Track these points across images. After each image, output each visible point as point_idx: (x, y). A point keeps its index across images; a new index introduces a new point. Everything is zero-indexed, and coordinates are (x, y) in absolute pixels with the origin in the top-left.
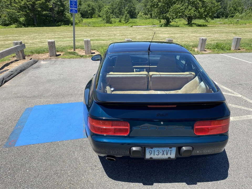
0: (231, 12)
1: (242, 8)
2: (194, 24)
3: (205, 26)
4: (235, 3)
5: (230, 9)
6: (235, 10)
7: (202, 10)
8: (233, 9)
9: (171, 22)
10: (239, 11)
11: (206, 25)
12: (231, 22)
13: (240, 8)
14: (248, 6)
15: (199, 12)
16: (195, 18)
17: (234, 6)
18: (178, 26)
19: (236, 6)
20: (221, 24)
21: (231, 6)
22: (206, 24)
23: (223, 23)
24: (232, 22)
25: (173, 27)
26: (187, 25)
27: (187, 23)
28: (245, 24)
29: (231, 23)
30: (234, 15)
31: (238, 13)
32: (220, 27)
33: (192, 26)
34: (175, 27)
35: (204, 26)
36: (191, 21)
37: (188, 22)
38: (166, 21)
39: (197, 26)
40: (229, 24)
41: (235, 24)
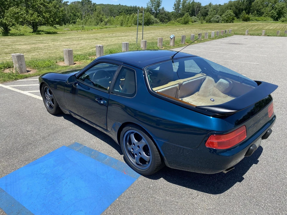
0: (72, 18)
1: (81, 14)
2: (40, 31)
3: (55, 34)
4: (73, 9)
5: (69, 15)
6: (75, 15)
7: (47, 15)
8: (72, 14)
9: (10, 30)
10: (78, 17)
11: (55, 32)
12: (77, 28)
13: (79, 14)
14: (86, 12)
15: (44, 17)
16: (41, 25)
17: (72, 11)
18: (23, 35)
19: (74, 11)
20: (69, 30)
21: (70, 11)
22: (55, 30)
24: (79, 29)
25: (16, 35)
26: (32, 32)
27: (32, 30)
30: (75, 21)
31: (79, 19)
32: (72, 34)
33: (40, 34)
34: (19, 35)
36: (37, 28)
37: (34, 28)
38: (3, 29)
39: (46, 34)
40: (76, 30)
41: (82, 30)
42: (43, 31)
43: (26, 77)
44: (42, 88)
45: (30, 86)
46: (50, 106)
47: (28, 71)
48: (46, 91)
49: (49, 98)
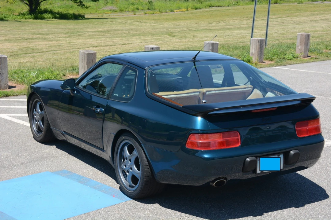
2: (46, 11)
3: (79, 19)
11: (80, 15)
12: (136, 6)
20: (114, 11)
23: (117, 9)
24: (140, 7)
26: (27, 14)
27: (25, 8)
28: (172, 11)
29: (138, 9)
32: (119, 20)
33: (43, 18)
35: (76, 17)
36: (38, 4)
37: (30, 5)
39: (56, 18)
40: (133, 11)
41: (147, 12)
42: (51, 12)
43: (7, 96)
44: (31, 102)
45: (11, 108)
46: (39, 130)
47: (11, 87)
48: (35, 107)
49: (37, 117)
